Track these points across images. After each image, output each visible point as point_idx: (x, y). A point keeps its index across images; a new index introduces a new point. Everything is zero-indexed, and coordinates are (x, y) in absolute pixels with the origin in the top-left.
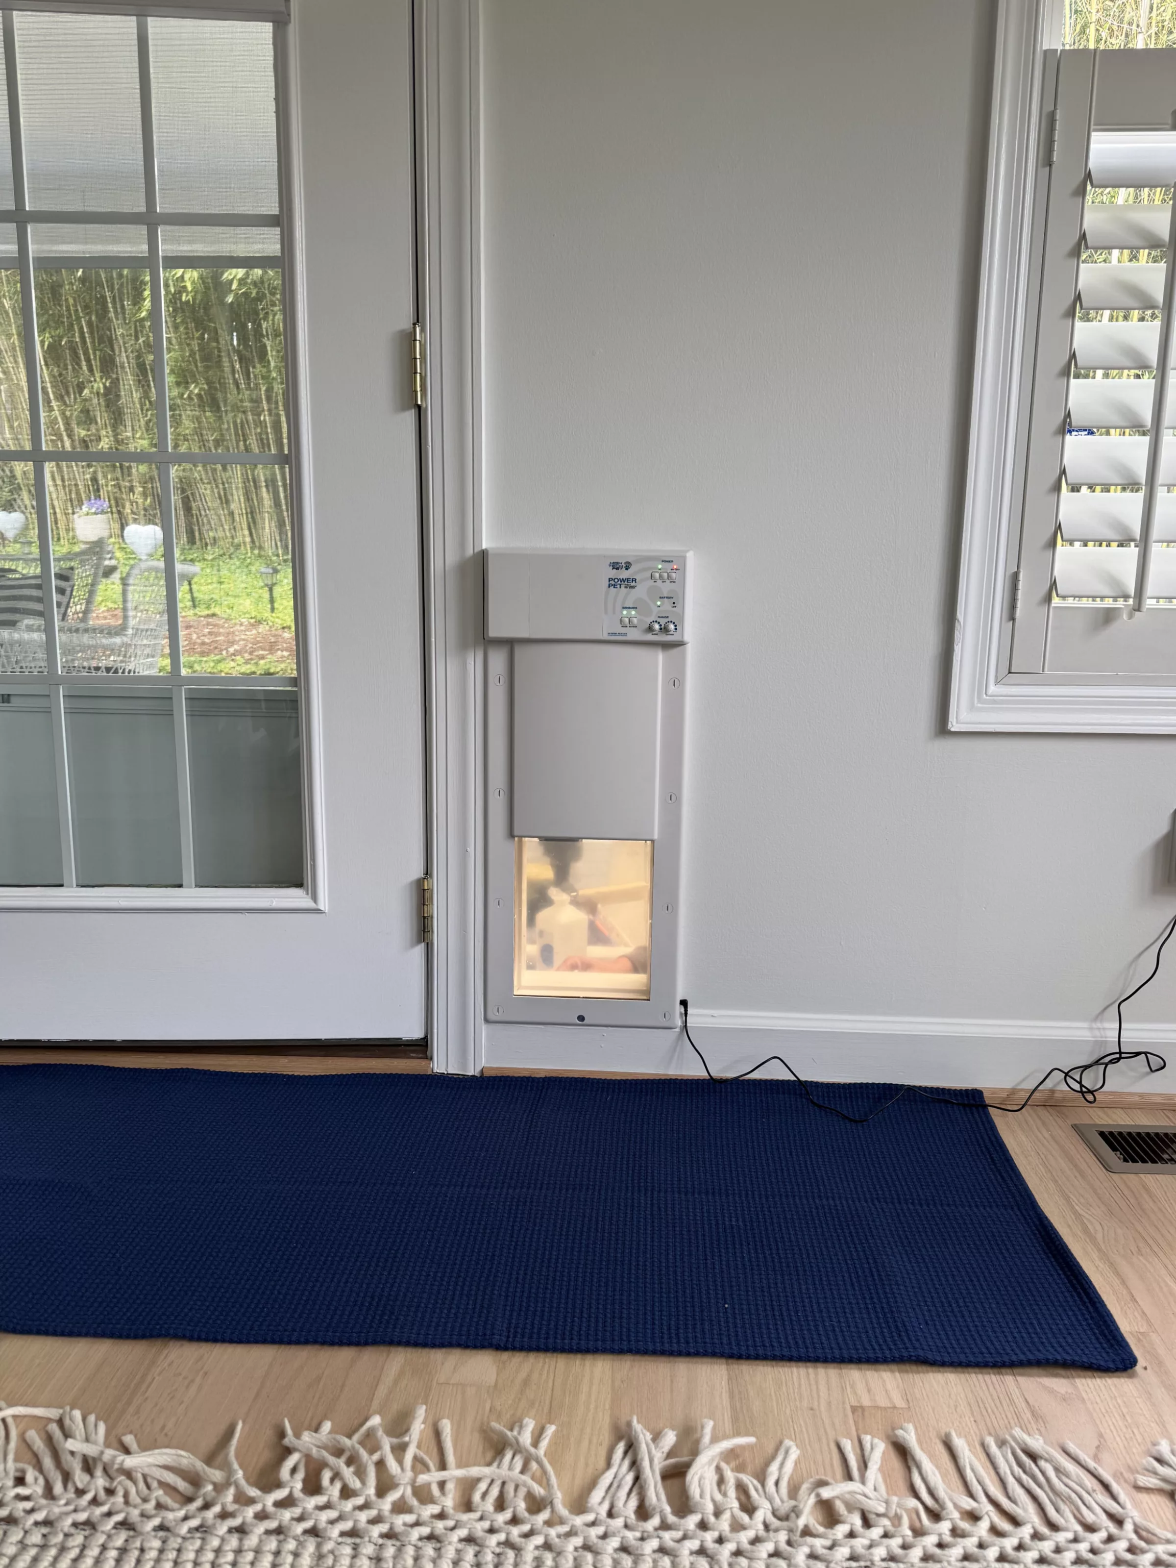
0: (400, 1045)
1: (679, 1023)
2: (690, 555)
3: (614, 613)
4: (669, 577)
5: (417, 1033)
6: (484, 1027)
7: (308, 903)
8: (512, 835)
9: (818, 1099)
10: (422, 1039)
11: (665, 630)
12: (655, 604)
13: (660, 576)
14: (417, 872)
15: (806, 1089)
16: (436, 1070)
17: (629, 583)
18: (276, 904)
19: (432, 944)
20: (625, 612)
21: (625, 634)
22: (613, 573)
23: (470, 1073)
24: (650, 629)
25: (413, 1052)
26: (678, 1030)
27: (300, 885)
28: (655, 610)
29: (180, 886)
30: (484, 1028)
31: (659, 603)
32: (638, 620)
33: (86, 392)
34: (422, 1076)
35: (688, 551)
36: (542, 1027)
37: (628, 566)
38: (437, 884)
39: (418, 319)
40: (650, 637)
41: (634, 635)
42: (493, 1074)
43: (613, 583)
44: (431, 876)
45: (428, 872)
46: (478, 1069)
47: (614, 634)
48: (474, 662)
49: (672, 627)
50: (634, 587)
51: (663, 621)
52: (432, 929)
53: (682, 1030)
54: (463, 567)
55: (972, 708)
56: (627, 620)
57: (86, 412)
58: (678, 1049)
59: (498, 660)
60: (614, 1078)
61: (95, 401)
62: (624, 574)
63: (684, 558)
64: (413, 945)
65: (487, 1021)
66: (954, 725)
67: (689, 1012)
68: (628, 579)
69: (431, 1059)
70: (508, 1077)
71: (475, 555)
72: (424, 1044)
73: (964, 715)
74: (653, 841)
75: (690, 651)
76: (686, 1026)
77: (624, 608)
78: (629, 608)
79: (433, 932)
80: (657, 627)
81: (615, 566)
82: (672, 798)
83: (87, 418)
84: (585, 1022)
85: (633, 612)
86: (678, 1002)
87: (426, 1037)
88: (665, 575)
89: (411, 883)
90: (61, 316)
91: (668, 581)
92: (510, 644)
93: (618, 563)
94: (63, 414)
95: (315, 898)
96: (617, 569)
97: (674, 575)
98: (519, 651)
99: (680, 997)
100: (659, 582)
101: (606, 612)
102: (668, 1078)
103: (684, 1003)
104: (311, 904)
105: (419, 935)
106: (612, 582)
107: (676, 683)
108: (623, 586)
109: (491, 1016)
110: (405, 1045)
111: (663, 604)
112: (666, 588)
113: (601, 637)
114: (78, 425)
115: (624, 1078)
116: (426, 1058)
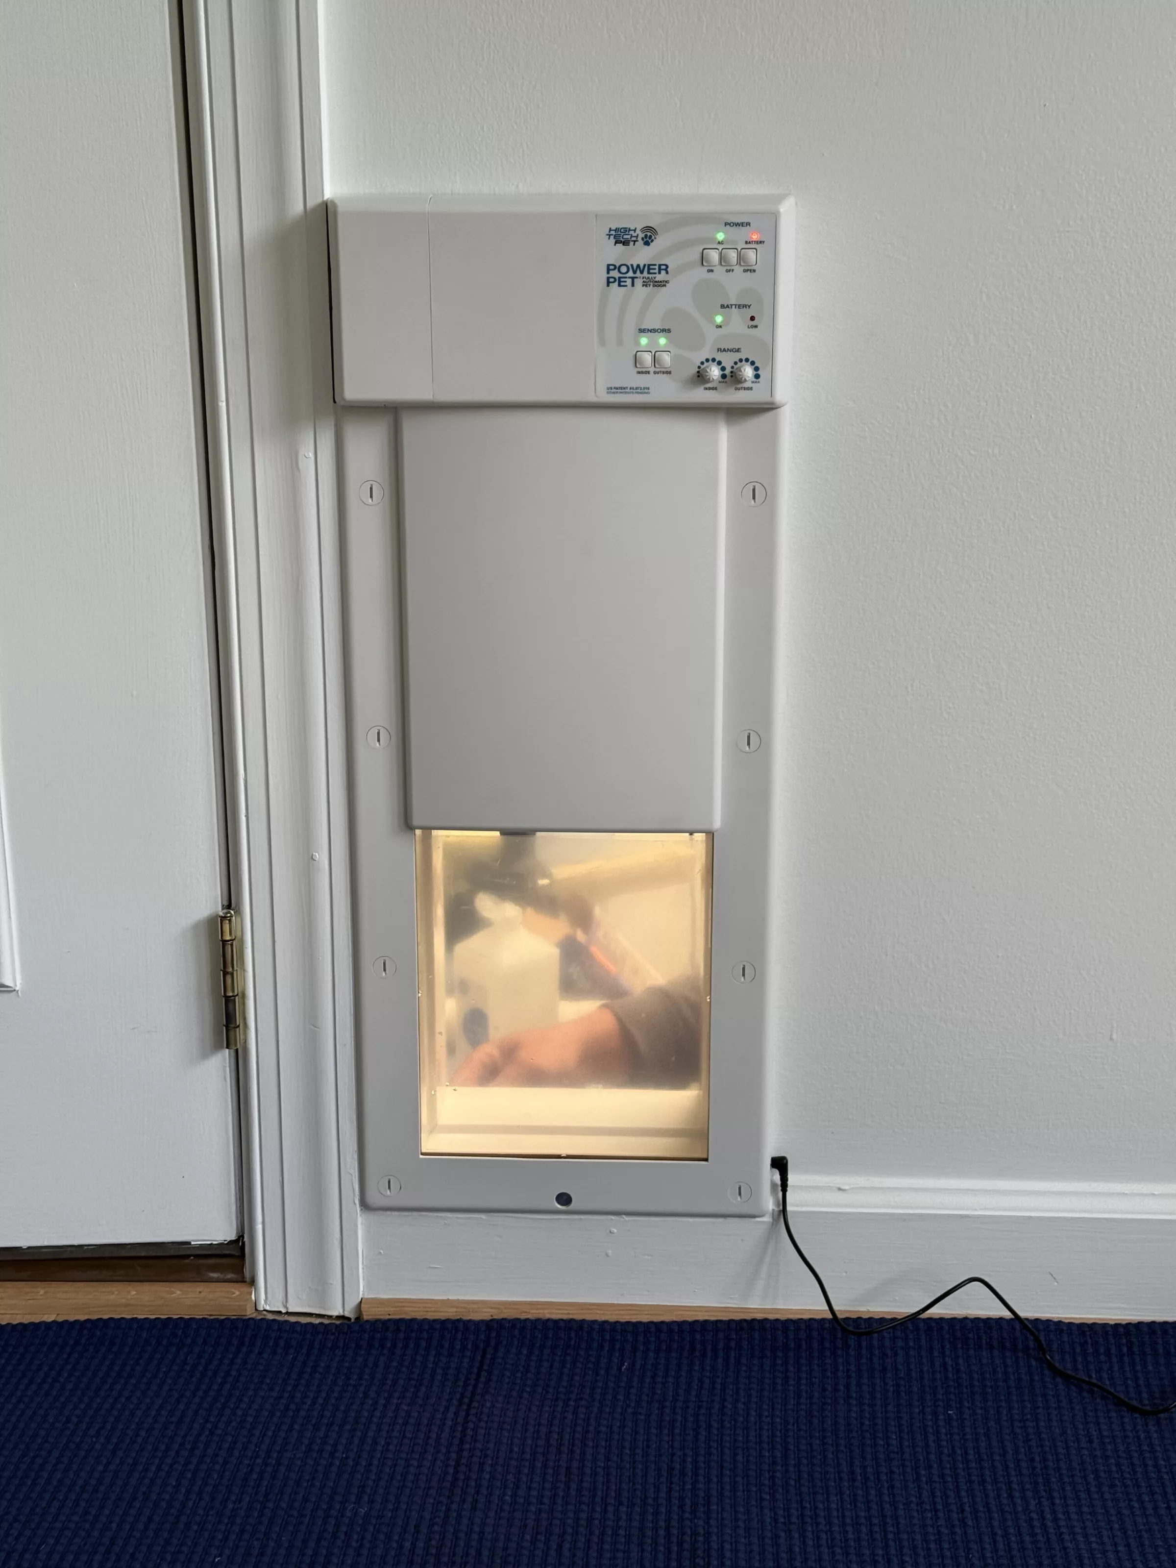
0: (187, 1257)
1: (770, 1204)
2: (785, 209)
3: (620, 342)
4: (741, 258)
5: (220, 1231)
6: (360, 1220)
8: (407, 825)
9: (1063, 1360)
10: (231, 1242)
11: (732, 378)
12: (711, 320)
13: (722, 259)
14: (211, 904)
15: (1037, 1339)
16: (262, 1305)
17: (653, 275)
19: (246, 1050)
20: (644, 341)
21: (645, 390)
22: (616, 253)
23: (336, 1310)
24: (700, 377)
25: (214, 1268)
26: (767, 1219)
28: (711, 336)
30: (361, 1222)
31: (719, 319)
32: (674, 359)
34: (233, 1321)
35: (781, 198)
36: (483, 1216)
37: (649, 236)
40: (700, 395)
41: (664, 390)
42: (382, 1313)
43: (616, 276)
44: (239, 912)
45: (231, 903)
46: (351, 1304)
47: (622, 389)
48: (313, 450)
49: (748, 372)
50: (662, 284)
51: (728, 360)
52: (245, 1019)
53: (775, 1220)
54: (280, 243)
56: (648, 358)
58: (767, 1259)
59: (366, 450)
60: (634, 1319)
62: (641, 255)
63: (774, 218)
64: (204, 1055)
65: (365, 1205)
67: (790, 1182)
68: (649, 267)
69: (253, 1282)
70: (413, 1320)
71: (308, 214)
72: (237, 1253)
74: (710, 835)
75: (789, 422)
76: (784, 1210)
77: (642, 331)
78: (654, 331)
79: (246, 1026)
80: (715, 372)
81: (621, 237)
82: (751, 738)
84: (572, 1207)
85: (663, 341)
86: (768, 1162)
87: (241, 1237)
88: (733, 255)
89: (196, 926)
91: (738, 270)
92: (393, 413)
93: (626, 230)
96: (626, 243)
97: (751, 255)
98: (412, 430)
99: (770, 1151)
100: (719, 271)
101: (602, 342)
102: (748, 1317)
103: (780, 1164)
105: (217, 1033)
106: (615, 274)
107: (757, 493)
108: (639, 282)
109: (373, 1198)
110: (197, 1256)
111: (727, 321)
112: (734, 285)
113: (592, 398)
115: (656, 1319)
116: (243, 1281)
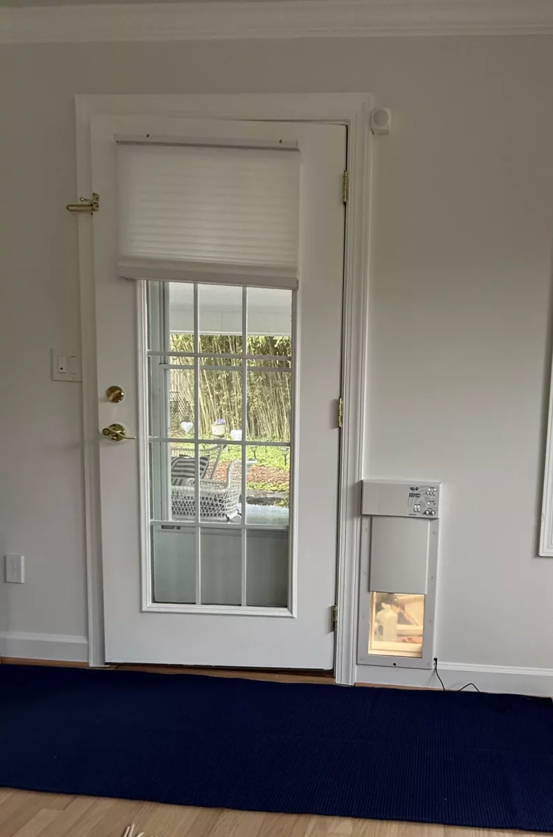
1: (433, 667)
2: (441, 486)
3: (411, 506)
4: (433, 494)
5: (330, 668)
7: (288, 614)
8: (369, 591)
10: (331, 670)
11: (431, 514)
12: (428, 504)
13: (430, 493)
14: (332, 604)
16: (337, 683)
17: (417, 495)
18: (277, 614)
19: (337, 632)
20: (415, 506)
21: (416, 515)
22: (411, 492)
23: (350, 684)
24: (425, 513)
25: (328, 675)
26: (433, 670)
27: (286, 606)
28: (427, 506)
29: (240, 605)
30: (356, 667)
32: (421, 510)
33: (219, 378)
34: (331, 685)
35: (440, 484)
36: (379, 667)
37: (417, 489)
38: (339, 608)
39: (341, 396)
40: (425, 516)
41: (419, 515)
42: (359, 685)
43: (411, 495)
45: (336, 604)
46: (353, 683)
47: (411, 514)
48: (357, 522)
49: (433, 513)
50: (419, 497)
51: (430, 510)
54: (354, 487)
55: (548, 547)
56: (416, 509)
57: (219, 385)
58: (433, 679)
59: (366, 522)
61: (223, 381)
62: (415, 492)
63: (438, 488)
64: (329, 632)
65: (357, 664)
66: (541, 554)
67: (437, 663)
69: (335, 678)
70: (365, 687)
71: (358, 483)
72: (332, 672)
73: (546, 550)
74: (425, 595)
75: (441, 521)
76: (436, 669)
78: (417, 505)
79: (337, 627)
80: (428, 512)
81: (412, 489)
82: (433, 578)
83: (219, 387)
84: (396, 666)
85: (419, 507)
86: (434, 659)
87: (333, 669)
89: (329, 608)
90: (212, 349)
92: (371, 516)
94: (210, 385)
95: (291, 612)
97: (435, 493)
98: (374, 520)
99: (434, 657)
100: (429, 495)
101: (408, 506)
103: (436, 659)
104: (290, 615)
105: (332, 629)
107: (435, 533)
108: (415, 497)
109: (359, 662)
110: (325, 672)
111: (430, 504)
112: (431, 498)
113: (406, 515)
114: (216, 389)
116: (333, 677)
